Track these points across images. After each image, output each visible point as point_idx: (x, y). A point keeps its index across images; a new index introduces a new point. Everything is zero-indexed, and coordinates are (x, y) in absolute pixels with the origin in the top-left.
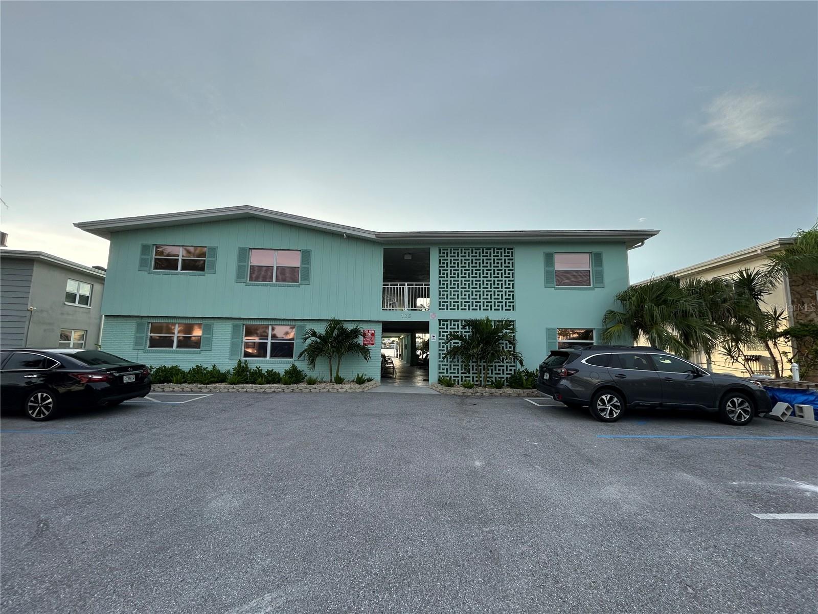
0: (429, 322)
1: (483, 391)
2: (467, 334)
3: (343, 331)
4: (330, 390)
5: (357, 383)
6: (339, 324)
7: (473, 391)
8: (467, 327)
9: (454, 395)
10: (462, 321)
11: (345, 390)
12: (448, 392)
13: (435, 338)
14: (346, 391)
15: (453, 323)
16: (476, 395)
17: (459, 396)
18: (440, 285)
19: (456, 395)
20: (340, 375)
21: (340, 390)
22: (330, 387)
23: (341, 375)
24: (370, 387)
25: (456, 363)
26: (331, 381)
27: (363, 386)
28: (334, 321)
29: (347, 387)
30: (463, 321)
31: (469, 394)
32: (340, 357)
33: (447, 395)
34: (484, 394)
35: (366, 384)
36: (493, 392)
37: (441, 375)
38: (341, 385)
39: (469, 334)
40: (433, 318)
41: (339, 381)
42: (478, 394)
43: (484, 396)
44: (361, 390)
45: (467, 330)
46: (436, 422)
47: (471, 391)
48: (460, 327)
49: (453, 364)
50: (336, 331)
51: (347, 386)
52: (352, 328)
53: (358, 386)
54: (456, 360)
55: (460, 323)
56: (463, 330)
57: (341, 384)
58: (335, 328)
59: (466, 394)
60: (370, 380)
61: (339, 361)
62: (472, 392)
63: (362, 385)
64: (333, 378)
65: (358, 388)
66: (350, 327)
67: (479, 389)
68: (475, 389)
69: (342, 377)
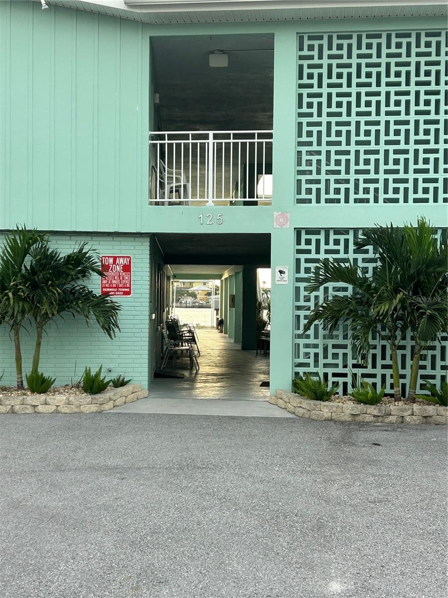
0: (269, 235)
1: (406, 410)
2: (371, 266)
3: (46, 260)
4: (17, 408)
5: (86, 391)
6: (35, 241)
7: (380, 410)
8: (370, 248)
9: (331, 420)
10: (356, 230)
11: (54, 408)
12: (314, 414)
13: (285, 276)
14: (57, 412)
15: (332, 236)
16: (387, 420)
17: (343, 423)
18: (300, 135)
19: (335, 422)
20: (40, 370)
21: (41, 409)
22: (15, 400)
23: (46, 370)
24: (119, 401)
25: (341, 341)
26: (20, 387)
27: (100, 397)
28: (23, 233)
29: (57, 400)
30: (360, 232)
31: (369, 418)
32: (40, 326)
33: (313, 420)
34: (408, 419)
35: (110, 393)
36: (431, 413)
37: (301, 370)
38: (43, 397)
39: (374, 265)
40: (282, 225)
41: (40, 385)
42: (392, 419)
43: (408, 424)
44: (94, 408)
45: (371, 255)
46: (261, 487)
47: (373, 410)
48: (352, 247)
49: (330, 343)
50: (28, 261)
51: (58, 397)
52: (70, 251)
53: (87, 398)
54: (339, 333)
55: (351, 237)
56: (360, 257)
57: (45, 393)
58: (26, 252)
59: (359, 418)
60: (120, 383)
61: (39, 336)
62: (376, 412)
63: (97, 396)
64: (24, 379)
65: (86, 403)
66: (64, 249)
67: (395, 407)
68: (383, 407)
69: (46, 375)
